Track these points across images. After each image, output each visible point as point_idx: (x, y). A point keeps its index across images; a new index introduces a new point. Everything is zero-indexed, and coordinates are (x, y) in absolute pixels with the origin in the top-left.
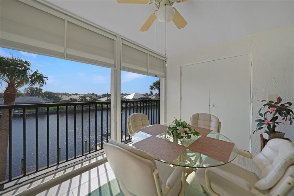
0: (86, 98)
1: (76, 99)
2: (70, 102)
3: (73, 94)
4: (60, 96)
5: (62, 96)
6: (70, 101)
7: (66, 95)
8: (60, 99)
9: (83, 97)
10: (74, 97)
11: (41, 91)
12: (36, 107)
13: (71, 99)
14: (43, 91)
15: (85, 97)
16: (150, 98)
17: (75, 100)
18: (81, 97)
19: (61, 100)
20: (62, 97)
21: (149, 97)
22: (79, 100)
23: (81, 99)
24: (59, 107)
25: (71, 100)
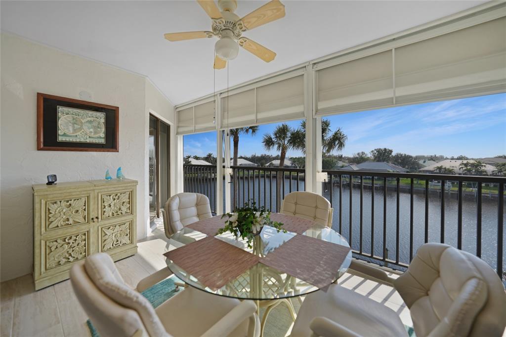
0: (483, 168)
1: (452, 168)
2: (437, 173)
3: (453, 159)
4: (421, 162)
5: (424, 162)
6: (438, 171)
7: (434, 161)
8: (419, 166)
9: (473, 165)
10: (446, 164)
11: (391, 154)
12: (384, 176)
13: (440, 168)
14: (394, 154)
15: (478, 164)
17: (450, 171)
18: (466, 165)
19: (422, 169)
20: (424, 164)
22: (461, 171)
23: (465, 170)
24: (415, 182)
25: (440, 171)
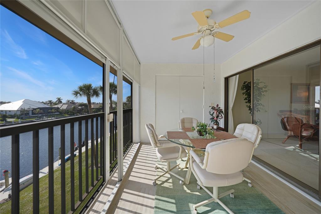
16: (58, 108)
21: (56, 106)
